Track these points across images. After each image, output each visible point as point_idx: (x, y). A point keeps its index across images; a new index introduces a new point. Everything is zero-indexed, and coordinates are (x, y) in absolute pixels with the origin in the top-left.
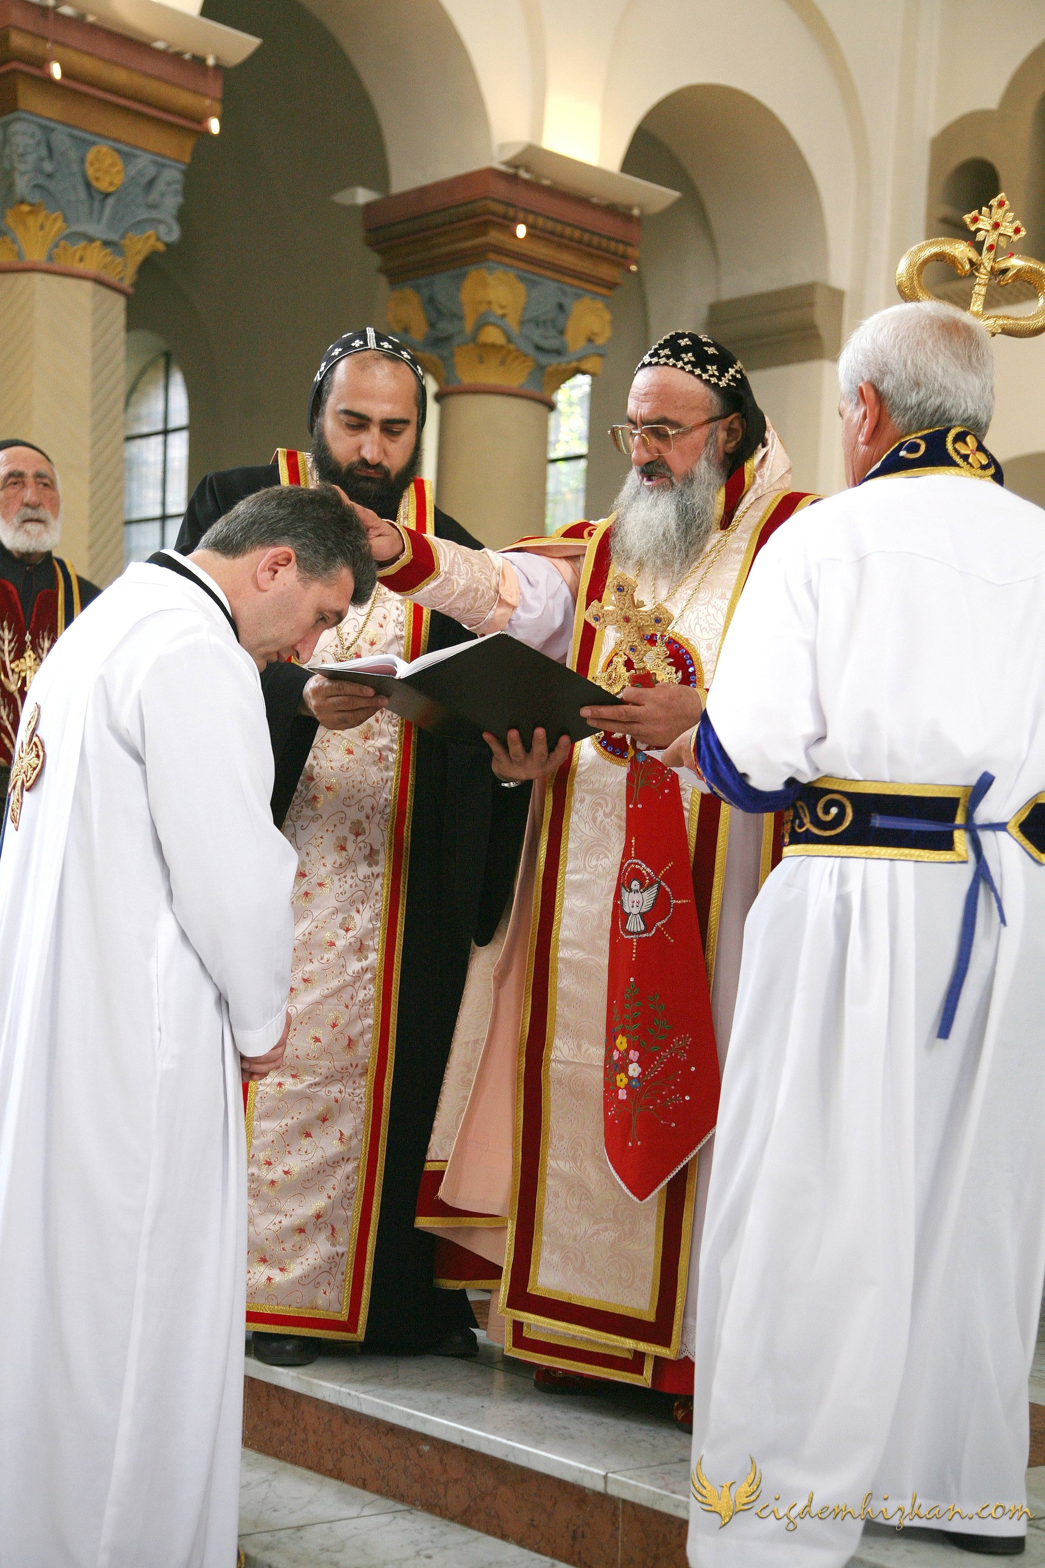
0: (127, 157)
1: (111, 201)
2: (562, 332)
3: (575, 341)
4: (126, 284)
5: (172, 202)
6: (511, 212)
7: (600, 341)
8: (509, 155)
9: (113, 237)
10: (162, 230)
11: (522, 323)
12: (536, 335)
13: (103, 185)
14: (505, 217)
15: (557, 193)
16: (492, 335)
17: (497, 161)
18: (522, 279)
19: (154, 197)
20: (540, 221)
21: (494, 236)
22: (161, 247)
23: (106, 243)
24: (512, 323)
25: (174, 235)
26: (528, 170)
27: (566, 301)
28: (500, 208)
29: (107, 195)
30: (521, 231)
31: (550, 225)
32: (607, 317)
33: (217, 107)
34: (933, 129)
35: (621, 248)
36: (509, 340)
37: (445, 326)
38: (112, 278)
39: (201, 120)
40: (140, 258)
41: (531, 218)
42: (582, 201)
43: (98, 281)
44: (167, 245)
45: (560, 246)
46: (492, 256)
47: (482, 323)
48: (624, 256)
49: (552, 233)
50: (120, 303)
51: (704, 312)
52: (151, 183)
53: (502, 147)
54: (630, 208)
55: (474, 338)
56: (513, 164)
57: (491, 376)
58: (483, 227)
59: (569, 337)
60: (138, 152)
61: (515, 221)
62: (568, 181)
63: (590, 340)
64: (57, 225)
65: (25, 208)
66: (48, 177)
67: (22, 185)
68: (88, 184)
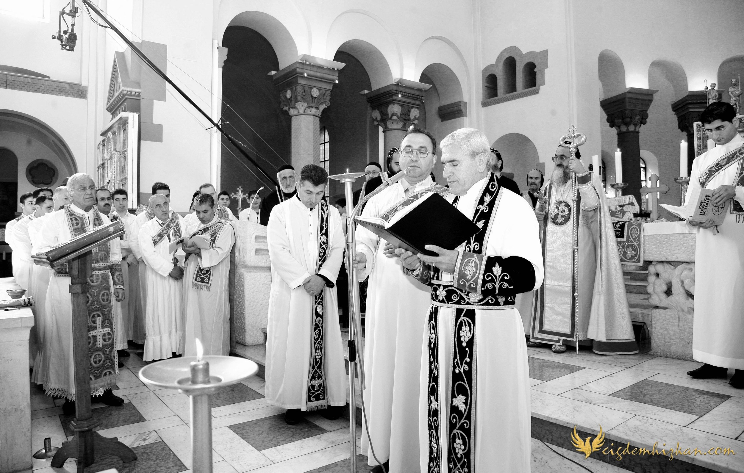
0: (320, 90)
1: (316, 99)
2: (409, 116)
3: (412, 117)
4: (320, 115)
5: (328, 98)
6: (397, 92)
8: (397, 81)
9: (317, 106)
10: (327, 103)
11: (401, 115)
12: (404, 117)
13: (315, 96)
14: (396, 93)
15: (406, 87)
17: (394, 82)
18: (400, 106)
19: (325, 97)
20: (404, 94)
21: (394, 97)
22: (326, 107)
23: (315, 108)
24: (399, 114)
25: (329, 104)
26: (400, 83)
27: (409, 109)
28: (395, 92)
29: (316, 98)
30: (400, 96)
31: (405, 94)
32: (418, 112)
33: (337, 78)
34: (482, 69)
35: (420, 97)
36: (398, 119)
37: (385, 117)
38: (317, 114)
39: (334, 81)
40: (322, 110)
41: (402, 93)
42: (412, 88)
43: (314, 116)
44: (328, 106)
45: (408, 98)
46: (394, 101)
47: (393, 115)
48: (421, 99)
49: (406, 96)
50: (318, 119)
51: (437, 109)
52: (324, 94)
53: (395, 79)
54: (422, 89)
55: (391, 119)
56: (398, 82)
57: (395, 126)
58: (392, 96)
59: (410, 116)
60: (322, 89)
61: (398, 94)
62: (408, 84)
63: (415, 117)
64: (306, 105)
65: (299, 102)
66: (304, 96)
67: (299, 98)
68: (312, 96)
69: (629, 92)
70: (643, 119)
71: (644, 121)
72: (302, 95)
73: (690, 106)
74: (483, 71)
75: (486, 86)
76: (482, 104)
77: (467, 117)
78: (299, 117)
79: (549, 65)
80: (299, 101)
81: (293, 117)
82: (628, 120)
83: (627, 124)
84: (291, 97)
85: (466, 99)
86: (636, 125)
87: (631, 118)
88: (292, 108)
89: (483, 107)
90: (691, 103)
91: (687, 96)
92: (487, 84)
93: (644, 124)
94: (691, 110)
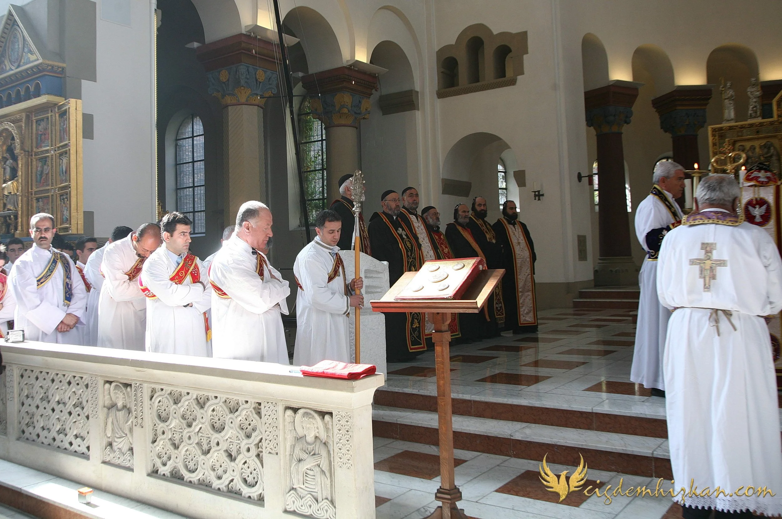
0: (265, 72)
1: (261, 84)
2: (360, 108)
3: (363, 110)
4: (263, 105)
5: (274, 82)
6: (351, 78)
7: (369, 110)
9: (261, 93)
10: (272, 90)
11: (351, 107)
12: (354, 110)
13: (260, 80)
14: (349, 79)
15: (359, 71)
16: (345, 110)
17: (345, 64)
18: (351, 95)
19: (271, 81)
21: (347, 84)
22: (271, 95)
24: (349, 107)
25: (275, 92)
26: (353, 66)
27: (361, 100)
28: (348, 77)
29: (260, 82)
30: (353, 83)
31: (358, 80)
32: (370, 103)
34: (437, 49)
35: (373, 85)
36: (348, 112)
37: (329, 109)
38: (260, 104)
40: (266, 98)
41: (355, 79)
42: (365, 73)
43: (258, 106)
45: (361, 86)
46: (345, 90)
47: (342, 107)
48: (374, 87)
49: (359, 82)
50: (261, 111)
52: (270, 79)
53: (346, 61)
54: (372, 73)
55: (339, 112)
56: (349, 65)
57: (343, 121)
58: (343, 82)
59: (361, 109)
60: (267, 70)
61: (352, 80)
62: (361, 67)
63: (366, 110)
64: (249, 92)
65: (242, 88)
66: (248, 79)
67: (242, 82)
68: (256, 80)
69: (613, 85)
70: (627, 117)
71: (628, 120)
72: (246, 78)
73: (678, 103)
74: (437, 52)
75: (442, 72)
76: (437, 94)
77: (419, 110)
78: (239, 107)
79: (530, 50)
80: (242, 86)
81: (230, 108)
82: (612, 118)
83: (610, 124)
84: (228, 80)
85: (418, 88)
86: (620, 125)
87: (615, 116)
88: (229, 95)
89: (439, 98)
90: (678, 100)
91: (676, 91)
92: (443, 70)
93: (628, 123)
94: (679, 108)
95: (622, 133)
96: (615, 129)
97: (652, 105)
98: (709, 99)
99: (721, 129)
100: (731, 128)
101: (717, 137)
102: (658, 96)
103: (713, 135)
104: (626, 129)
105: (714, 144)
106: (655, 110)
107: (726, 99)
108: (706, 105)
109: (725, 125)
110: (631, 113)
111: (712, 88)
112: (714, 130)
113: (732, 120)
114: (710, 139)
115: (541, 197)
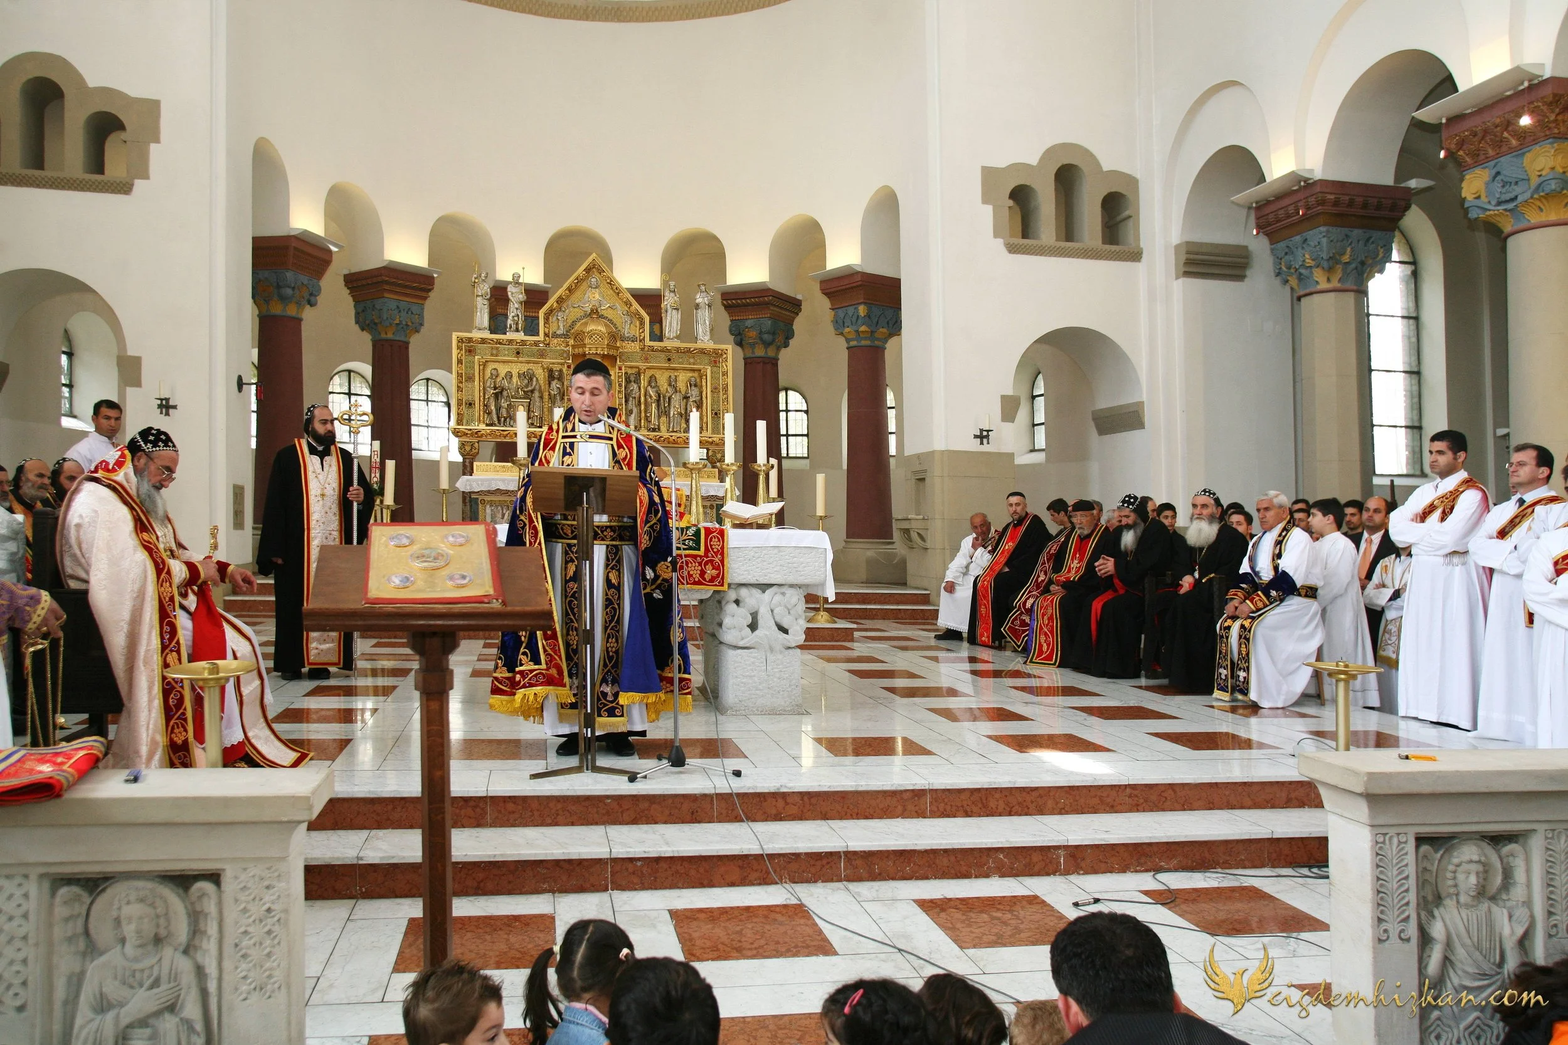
69: (294, 237)
70: (311, 294)
71: (312, 299)
73: (387, 287)
79: (161, 138)
82: (289, 291)
83: (283, 299)
86: (300, 306)
87: (293, 288)
90: (387, 283)
91: (384, 268)
93: (311, 305)
94: (386, 295)
95: (300, 320)
96: (291, 311)
97: (343, 283)
98: (430, 290)
99: (470, 340)
100: (483, 341)
101: (463, 352)
102: (353, 271)
103: (459, 348)
104: (308, 315)
105: (460, 362)
106: (348, 291)
107: (477, 296)
108: (425, 298)
109: (476, 335)
110: (319, 290)
111: (435, 275)
112: (461, 340)
113: (485, 328)
114: (455, 352)
115: (171, 411)
